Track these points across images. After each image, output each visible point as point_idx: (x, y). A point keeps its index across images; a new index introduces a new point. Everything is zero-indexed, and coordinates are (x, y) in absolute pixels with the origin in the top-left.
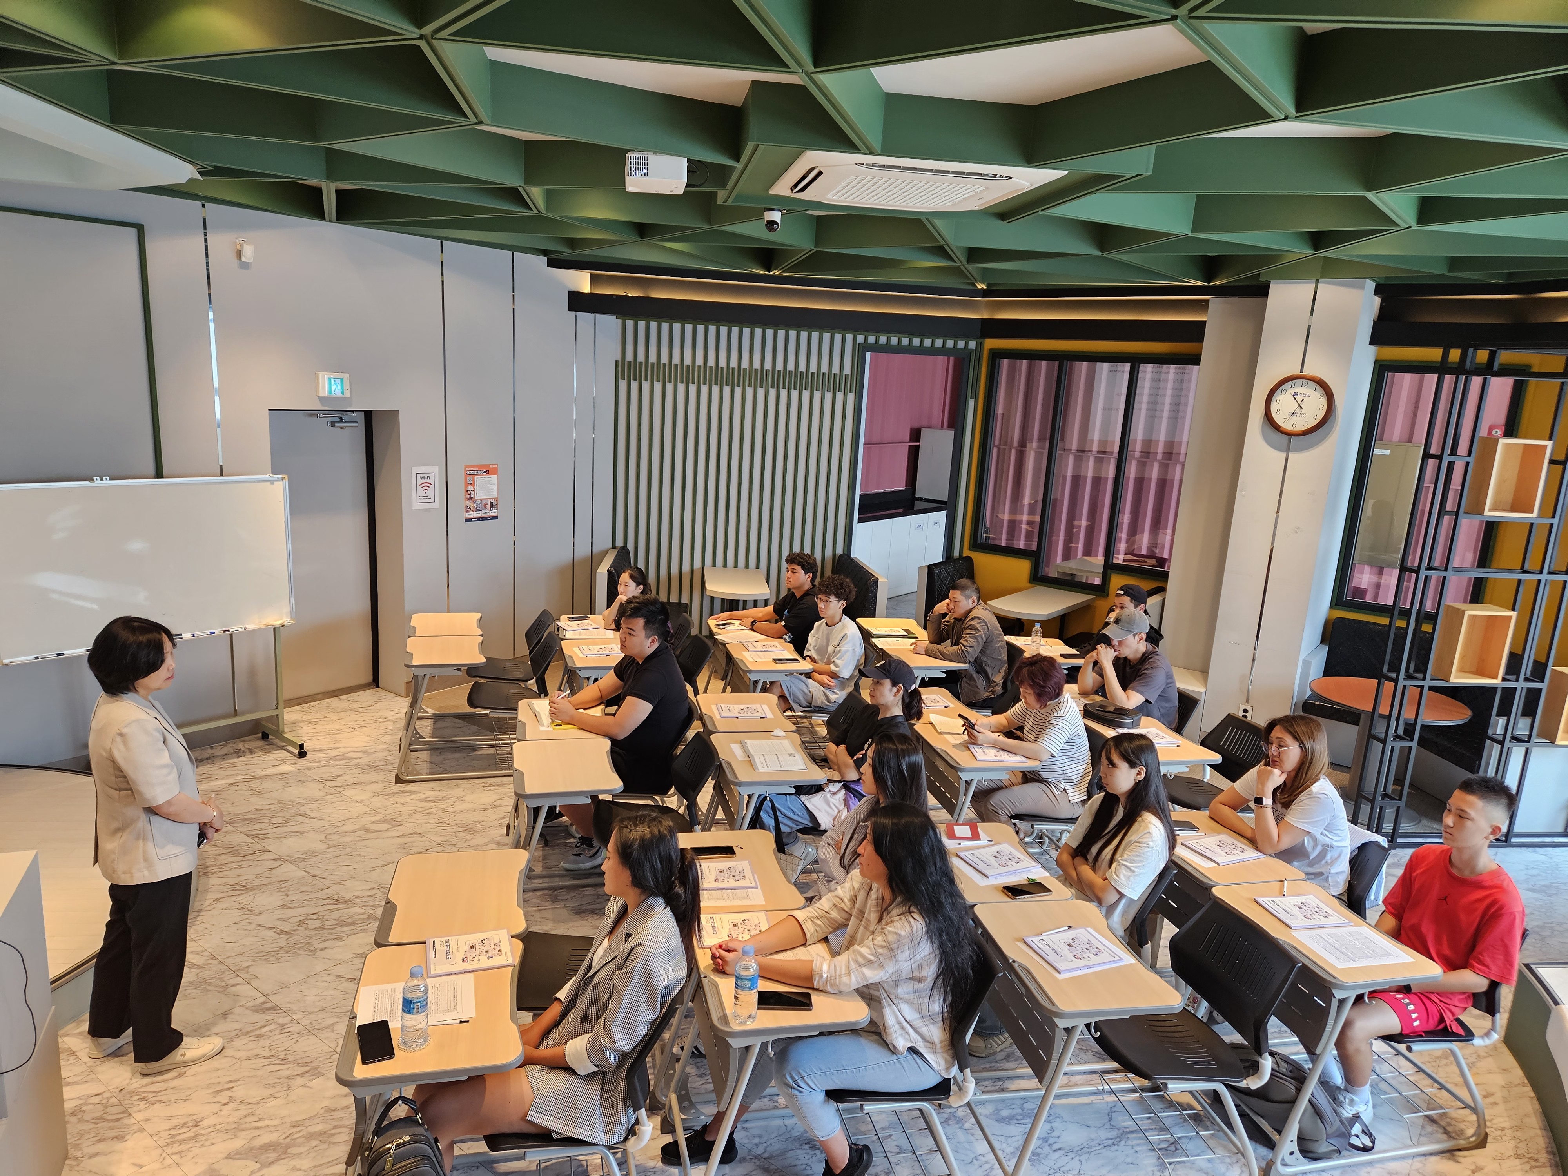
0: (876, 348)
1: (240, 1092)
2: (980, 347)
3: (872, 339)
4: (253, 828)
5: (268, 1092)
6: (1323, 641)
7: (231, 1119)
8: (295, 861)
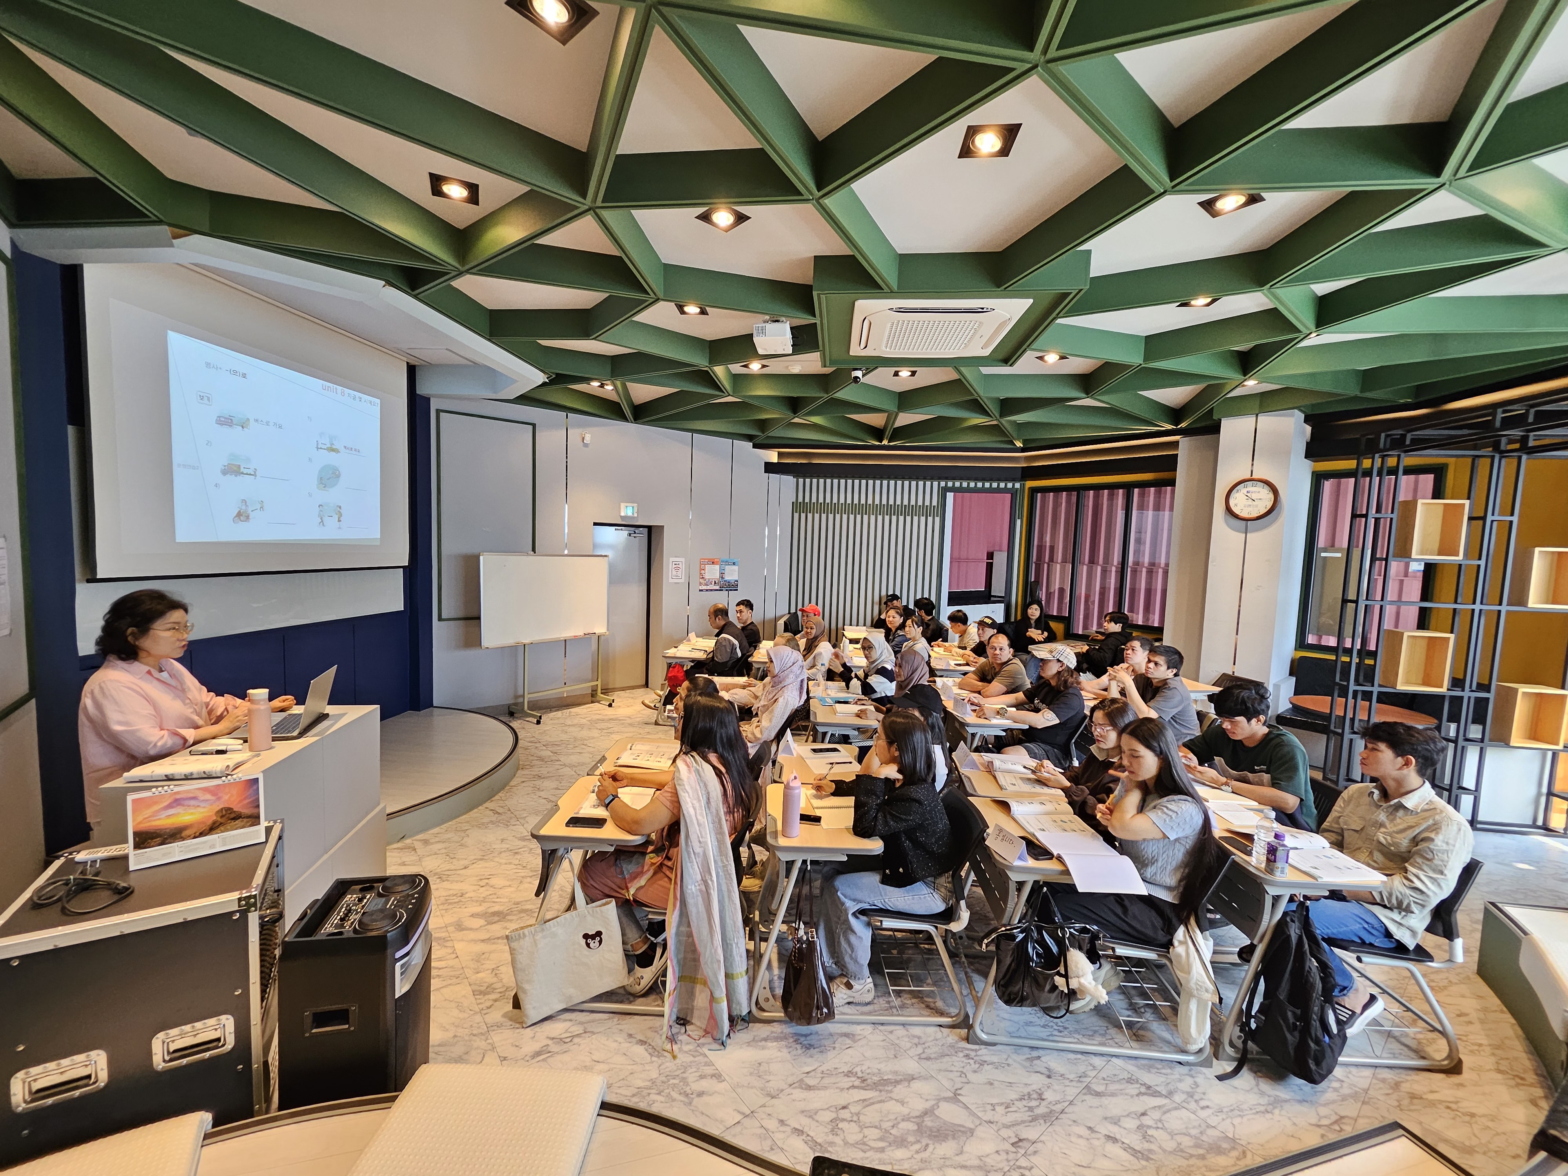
0: (953, 489)
1: (493, 881)
2: (1023, 487)
3: (950, 484)
4: (555, 749)
5: (508, 883)
6: (1291, 674)
7: (483, 895)
8: (571, 766)
